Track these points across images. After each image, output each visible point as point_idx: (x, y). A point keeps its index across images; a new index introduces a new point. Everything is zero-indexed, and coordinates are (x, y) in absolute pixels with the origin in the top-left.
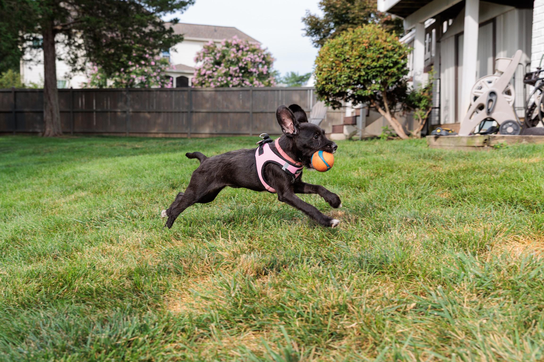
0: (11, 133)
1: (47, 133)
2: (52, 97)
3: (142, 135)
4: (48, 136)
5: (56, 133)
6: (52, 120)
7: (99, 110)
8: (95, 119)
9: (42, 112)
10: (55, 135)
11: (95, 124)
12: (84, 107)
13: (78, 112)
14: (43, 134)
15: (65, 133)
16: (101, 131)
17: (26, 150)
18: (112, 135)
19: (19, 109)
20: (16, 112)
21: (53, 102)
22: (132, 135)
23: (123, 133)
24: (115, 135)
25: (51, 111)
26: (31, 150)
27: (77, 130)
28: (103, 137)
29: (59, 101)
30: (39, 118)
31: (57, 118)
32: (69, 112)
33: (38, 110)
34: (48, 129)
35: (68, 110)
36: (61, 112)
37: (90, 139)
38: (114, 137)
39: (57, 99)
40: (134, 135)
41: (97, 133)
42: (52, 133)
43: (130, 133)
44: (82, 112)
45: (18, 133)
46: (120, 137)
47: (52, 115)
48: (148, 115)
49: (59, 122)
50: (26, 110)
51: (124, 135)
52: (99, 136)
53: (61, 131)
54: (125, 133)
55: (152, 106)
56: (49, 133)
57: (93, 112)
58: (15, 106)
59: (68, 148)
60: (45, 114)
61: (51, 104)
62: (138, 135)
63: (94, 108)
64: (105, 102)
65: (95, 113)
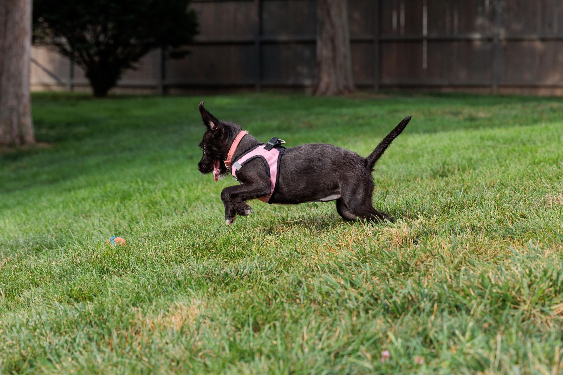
0: (251, 87)
1: (323, 86)
2: (334, 11)
3: (526, 92)
4: (324, 93)
5: (341, 87)
6: (334, 59)
7: (434, 35)
8: (425, 56)
9: (312, 43)
10: (340, 93)
11: (425, 65)
12: (402, 32)
13: (389, 41)
14: (315, 88)
15: (361, 87)
16: (437, 81)
17: (267, 123)
18: (460, 90)
19: (267, 37)
20: (263, 43)
21: (336, 21)
22: (504, 91)
23: (484, 86)
24: (467, 91)
25: (333, 40)
26: (275, 123)
27: (387, 81)
28: (441, 95)
29: (350, 18)
30: (307, 53)
31: (345, 57)
32: (370, 42)
33: (307, 37)
34: (325, 80)
35: (369, 36)
36: (354, 42)
37: (410, 100)
38: (464, 97)
39: (345, 15)
40: (510, 91)
41: (430, 87)
42: (333, 88)
43: (500, 86)
44: (399, 41)
45: (264, 88)
46: (477, 96)
47: (334, 49)
48: (539, 45)
49: (349, 64)
50: (283, 37)
51: (487, 91)
52: (431, 95)
53: (351, 83)
54: (490, 86)
55: (550, 26)
56: (327, 88)
57: (420, 41)
58: (261, 31)
59: (346, 118)
60: (319, 44)
61: (333, 26)
62: (517, 91)
63: (425, 32)
64: (448, 18)
65: (425, 43)
